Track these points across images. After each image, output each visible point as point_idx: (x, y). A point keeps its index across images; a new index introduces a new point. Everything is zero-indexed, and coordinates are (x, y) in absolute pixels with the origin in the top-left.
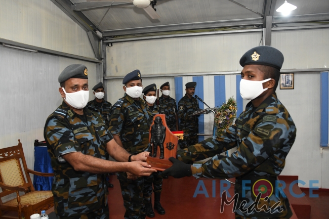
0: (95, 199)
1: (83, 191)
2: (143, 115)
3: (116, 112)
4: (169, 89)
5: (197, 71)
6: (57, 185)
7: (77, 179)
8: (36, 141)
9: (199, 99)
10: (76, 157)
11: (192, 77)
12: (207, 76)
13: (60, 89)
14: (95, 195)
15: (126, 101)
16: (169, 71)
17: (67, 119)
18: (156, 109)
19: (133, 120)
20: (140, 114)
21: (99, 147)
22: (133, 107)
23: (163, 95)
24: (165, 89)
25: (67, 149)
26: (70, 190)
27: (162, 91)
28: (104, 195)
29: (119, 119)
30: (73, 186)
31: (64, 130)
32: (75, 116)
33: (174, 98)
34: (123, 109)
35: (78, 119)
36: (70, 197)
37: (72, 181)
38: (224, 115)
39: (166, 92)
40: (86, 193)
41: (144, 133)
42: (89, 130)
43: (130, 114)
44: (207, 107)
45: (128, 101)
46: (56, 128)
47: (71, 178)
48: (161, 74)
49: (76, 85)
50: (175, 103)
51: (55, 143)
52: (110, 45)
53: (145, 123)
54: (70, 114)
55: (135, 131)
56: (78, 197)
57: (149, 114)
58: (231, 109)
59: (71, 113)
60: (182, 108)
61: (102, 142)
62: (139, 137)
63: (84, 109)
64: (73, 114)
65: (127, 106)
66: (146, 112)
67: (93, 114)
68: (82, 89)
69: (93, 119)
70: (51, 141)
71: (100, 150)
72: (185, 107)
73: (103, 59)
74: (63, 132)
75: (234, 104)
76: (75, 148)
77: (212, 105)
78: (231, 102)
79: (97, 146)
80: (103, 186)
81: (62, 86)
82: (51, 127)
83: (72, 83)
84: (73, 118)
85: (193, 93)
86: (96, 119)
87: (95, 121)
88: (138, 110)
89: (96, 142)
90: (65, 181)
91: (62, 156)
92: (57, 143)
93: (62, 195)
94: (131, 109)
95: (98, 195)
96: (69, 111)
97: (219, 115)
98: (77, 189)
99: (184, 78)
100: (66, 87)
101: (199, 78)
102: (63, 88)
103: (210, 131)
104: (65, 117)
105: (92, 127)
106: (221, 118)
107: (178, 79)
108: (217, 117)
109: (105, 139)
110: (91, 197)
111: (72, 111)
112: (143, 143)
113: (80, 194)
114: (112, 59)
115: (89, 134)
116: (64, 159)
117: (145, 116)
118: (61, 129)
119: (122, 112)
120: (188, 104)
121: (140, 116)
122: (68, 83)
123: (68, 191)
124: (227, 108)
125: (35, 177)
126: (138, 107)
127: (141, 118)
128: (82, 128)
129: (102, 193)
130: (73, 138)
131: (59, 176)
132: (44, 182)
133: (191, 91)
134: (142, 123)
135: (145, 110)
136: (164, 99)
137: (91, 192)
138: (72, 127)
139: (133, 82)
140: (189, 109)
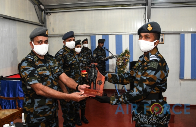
0: (50, 113)
1: (43, 108)
3: (59, 57)
4: (87, 43)
5: (105, 31)
6: (26, 103)
7: (39, 100)
9: (106, 49)
10: (38, 86)
11: (101, 36)
12: (111, 35)
13: (30, 42)
14: (50, 110)
15: (65, 50)
16: (87, 32)
17: (33, 61)
18: (81, 56)
19: (69, 63)
20: (74, 59)
21: (53, 80)
22: (69, 54)
23: (83, 47)
24: (85, 43)
25: (33, 81)
26: (35, 107)
27: (83, 45)
28: (56, 110)
29: (61, 62)
30: (37, 104)
31: (32, 69)
32: (39, 60)
33: (90, 48)
34: (63, 56)
35: (41, 62)
36: (34, 111)
37: (36, 101)
38: (122, 60)
39: (86, 45)
40: (45, 109)
41: (76, 71)
42: (48, 69)
43: (68, 59)
44: (111, 55)
45: (66, 51)
46: (27, 67)
47: (36, 99)
48: (82, 34)
49: (41, 41)
50: (91, 52)
51: (26, 77)
52: (49, 14)
53: (76, 65)
54: (35, 58)
55: (71, 69)
56: (39, 111)
57: (78, 59)
58: (127, 56)
59: (37, 58)
60: (95, 55)
61: (55, 77)
62: (73, 74)
63: (45, 55)
64: (37, 59)
65: (66, 54)
66: (77, 58)
67: (50, 59)
68: (44, 43)
69: (50, 62)
70: (23, 76)
71: (54, 82)
72: (97, 54)
74: (31, 70)
75: (128, 53)
76: (38, 80)
77: (114, 53)
78: (126, 51)
79: (52, 79)
80: (55, 105)
81: (31, 41)
82: (24, 66)
83: (38, 39)
84: (37, 61)
85: (103, 46)
86: (51, 62)
87: (51, 63)
88: (72, 57)
89: (51, 77)
90: (31, 101)
91: (30, 85)
92: (27, 77)
93: (30, 110)
94: (68, 56)
95: (52, 110)
97: (119, 60)
98: (39, 106)
99: (96, 36)
100: (34, 42)
101: (107, 36)
102: (32, 42)
103: (113, 70)
104: (33, 60)
105: (49, 67)
106: (121, 62)
107: (93, 37)
108: (118, 61)
109: (57, 75)
110: (47, 112)
111: (37, 57)
112: (75, 77)
113: (41, 109)
114: (50, 23)
115: (48, 71)
116: (31, 87)
117: (76, 60)
118: (30, 68)
119: (63, 58)
120: (99, 53)
121: (74, 61)
123: (33, 107)
124: (124, 55)
125: (1, 100)
126: (72, 55)
127: (75, 62)
128: (43, 68)
129: (55, 109)
130: (37, 74)
131: (28, 98)
133: (101, 45)
134: (75, 65)
135: (76, 57)
136: (85, 49)
137: (48, 108)
138: (36, 67)
139: (71, 39)
140: (100, 56)
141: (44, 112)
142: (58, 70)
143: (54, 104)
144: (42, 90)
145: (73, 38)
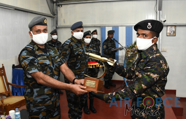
0: (50, 102)
1: (42, 97)
2: (82, 50)
3: (66, 47)
4: (97, 34)
5: (115, 23)
7: (38, 89)
8: (13, 65)
9: (116, 41)
10: (38, 75)
11: (111, 27)
12: (121, 27)
13: (29, 32)
14: (50, 100)
15: (72, 41)
16: (97, 23)
18: (91, 47)
19: (76, 53)
20: (80, 50)
21: (54, 69)
22: (76, 45)
23: (93, 38)
24: (94, 34)
25: (33, 70)
26: (34, 96)
27: (92, 36)
29: (68, 52)
30: (36, 94)
31: (31, 58)
34: (70, 46)
35: (41, 51)
36: (34, 100)
37: (35, 90)
38: (132, 51)
39: (95, 36)
40: (44, 98)
41: (82, 62)
42: (48, 58)
43: (75, 50)
44: (121, 46)
45: (73, 41)
46: (26, 57)
47: (34, 89)
48: (92, 25)
49: (39, 30)
51: (25, 66)
52: (60, 6)
53: (83, 55)
54: (35, 48)
55: (77, 60)
56: (39, 100)
57: (86, 50)
58: (136, 47)
59: (36, 47)
64: (37, 48)
65: (73, 44)
67: (51, 48)
68: (43, 32)
69: (51, 52)
70: (23, 65)
71: (54, 71)
72: (107, 46)
73: (56, 15)
76: (38, 69)
77: (124, 45)
82: (23, 56)
84: (38, 50)
85: (112, 37)
86: (53, 51)
87: (52, 53)
88: (79, 47)
89: (52, 66)
90: (30, 90)
92: (27, 66)
93: (30, 99)
94: (75, 46)
95: (52, 100)
96: (35, 46)
97: (128, 51)
98: (38, 96)
99: (106, 27)
100: (33, 31)
101: (117, 27)
102: (31, 32)
103: (123, 61)
105: (50, 56)
106: (130, 53)
107: (103, 28)
108: (127, 52)
109: (59, 64)
110: (47, 101)
111: (37, 46)
113: (40, 99)
115: (48, 61)
116: (31, 76)
117: (83, 51)
118: (29, 57)
120: (109, 44)
121: (80, 51)
122: (34, 28)
124: (133, 46)
125: (13, 87)
126: (79, 45)
127: (81, 52)
128: (43, 57)
130: (36, 63)
131: (28, 87)
132: (18, 90)
133: (111, 36)
134: (81, 56)
135: (83, 47)
136: (94, 40)
137: (47, 98)
138: (36, 56)
139: (79, 29)
140: (110, 47)
141: (44, 101)
142: (59, 60)
143: (55, 93)
144: (43, 78)
145: (82, 29)
